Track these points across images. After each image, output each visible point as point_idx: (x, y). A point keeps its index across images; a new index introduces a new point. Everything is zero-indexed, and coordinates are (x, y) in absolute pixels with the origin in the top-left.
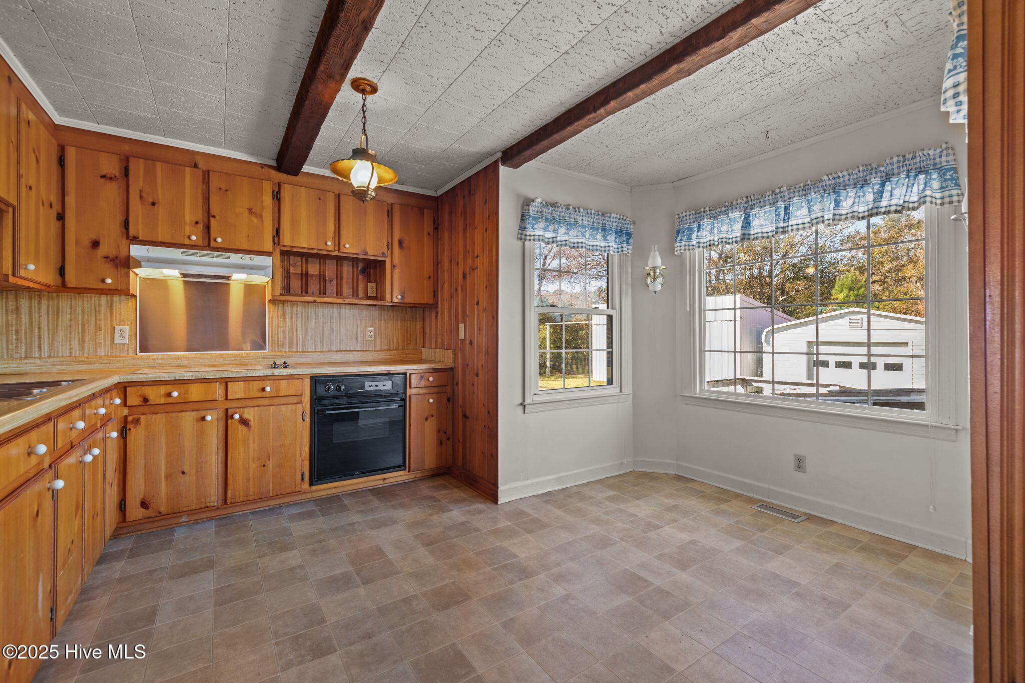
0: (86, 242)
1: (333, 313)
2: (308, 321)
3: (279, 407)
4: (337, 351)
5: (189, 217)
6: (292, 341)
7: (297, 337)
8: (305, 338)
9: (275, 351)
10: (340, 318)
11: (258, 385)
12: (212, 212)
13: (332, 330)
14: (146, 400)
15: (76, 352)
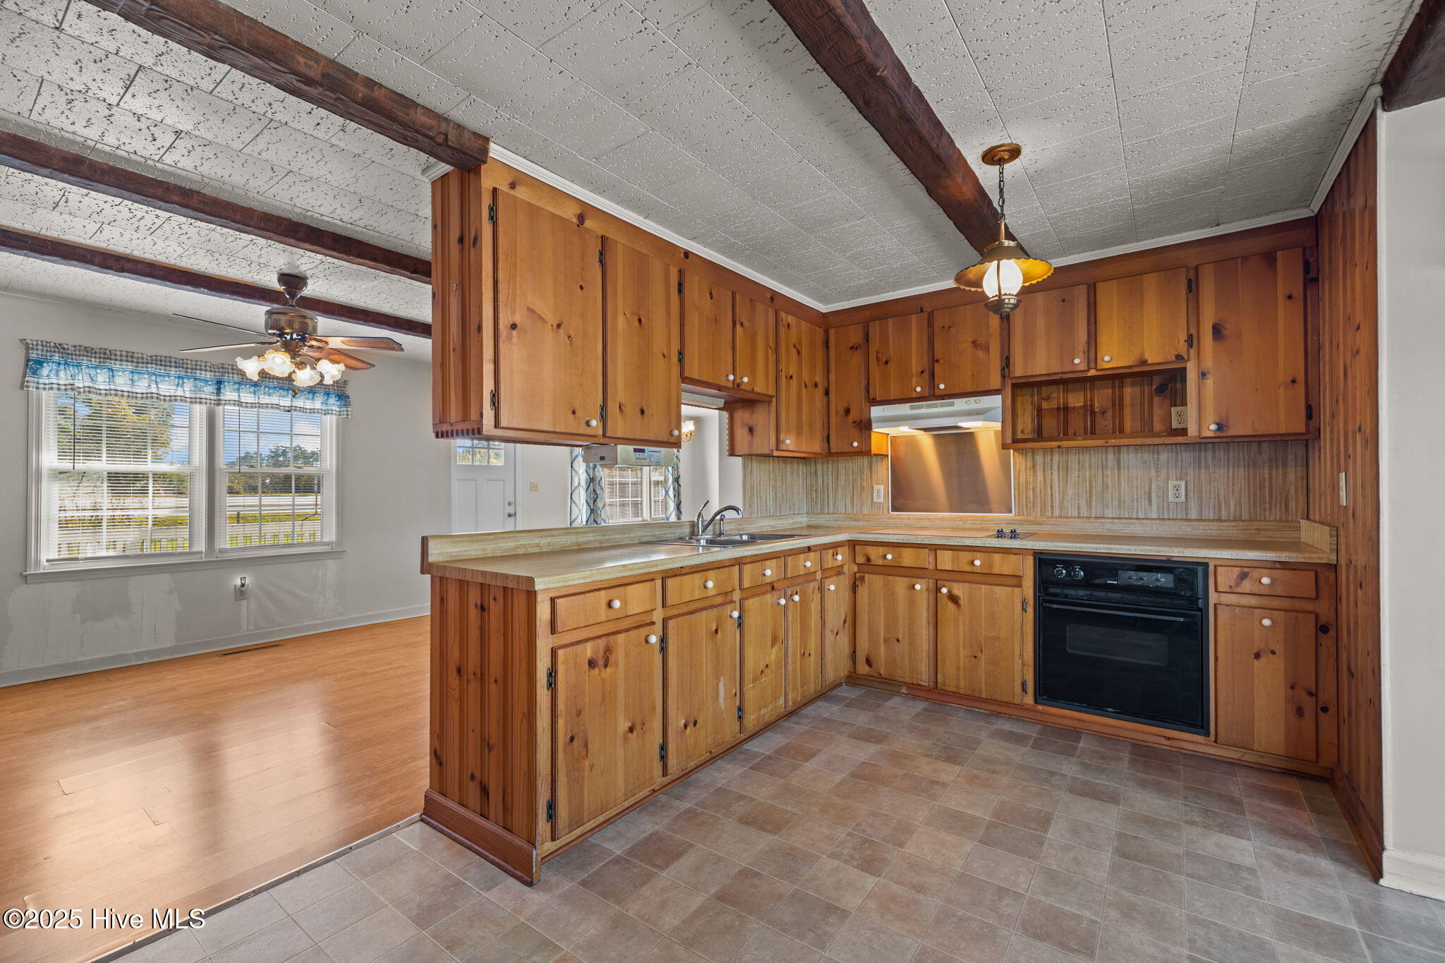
0: (842, 411)
1: (1106, 460)
2: (1067, 475)
3: (992, 587)
4: (1113, 518)
5: (915, 367)
6: (1045, 502)
7: (1052, 496)
8: (1063, 498)
9: (1023, 515)
10: (1119, 468)
11: (966, 556)
12: (938, 355)
13: (1105, 486)
14: (869, 559)
15: (849, 510)
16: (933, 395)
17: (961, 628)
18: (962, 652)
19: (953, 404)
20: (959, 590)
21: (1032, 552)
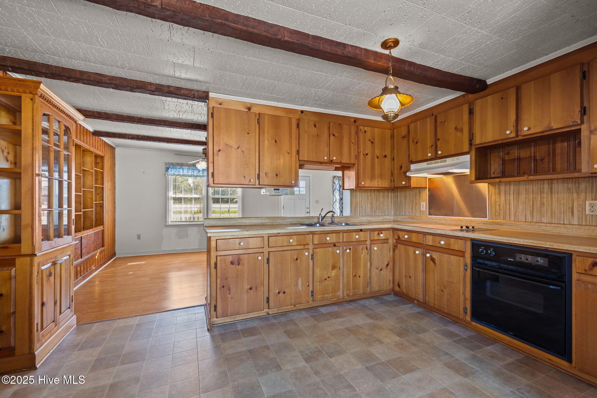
1: (543, 188)
2: (519, 197)
4: (546, 223)
6: (505, 212)
7: (510, 209)
8: (516, 211)
9: (493, 219)
10: (551, 193)
13: (542, 204)
14: (399, 237)
16: (436, 157)
17: (436, 275)
18: (437, 288)
19: (445, 161)
20: (436, 255)
21: (470, 239)
